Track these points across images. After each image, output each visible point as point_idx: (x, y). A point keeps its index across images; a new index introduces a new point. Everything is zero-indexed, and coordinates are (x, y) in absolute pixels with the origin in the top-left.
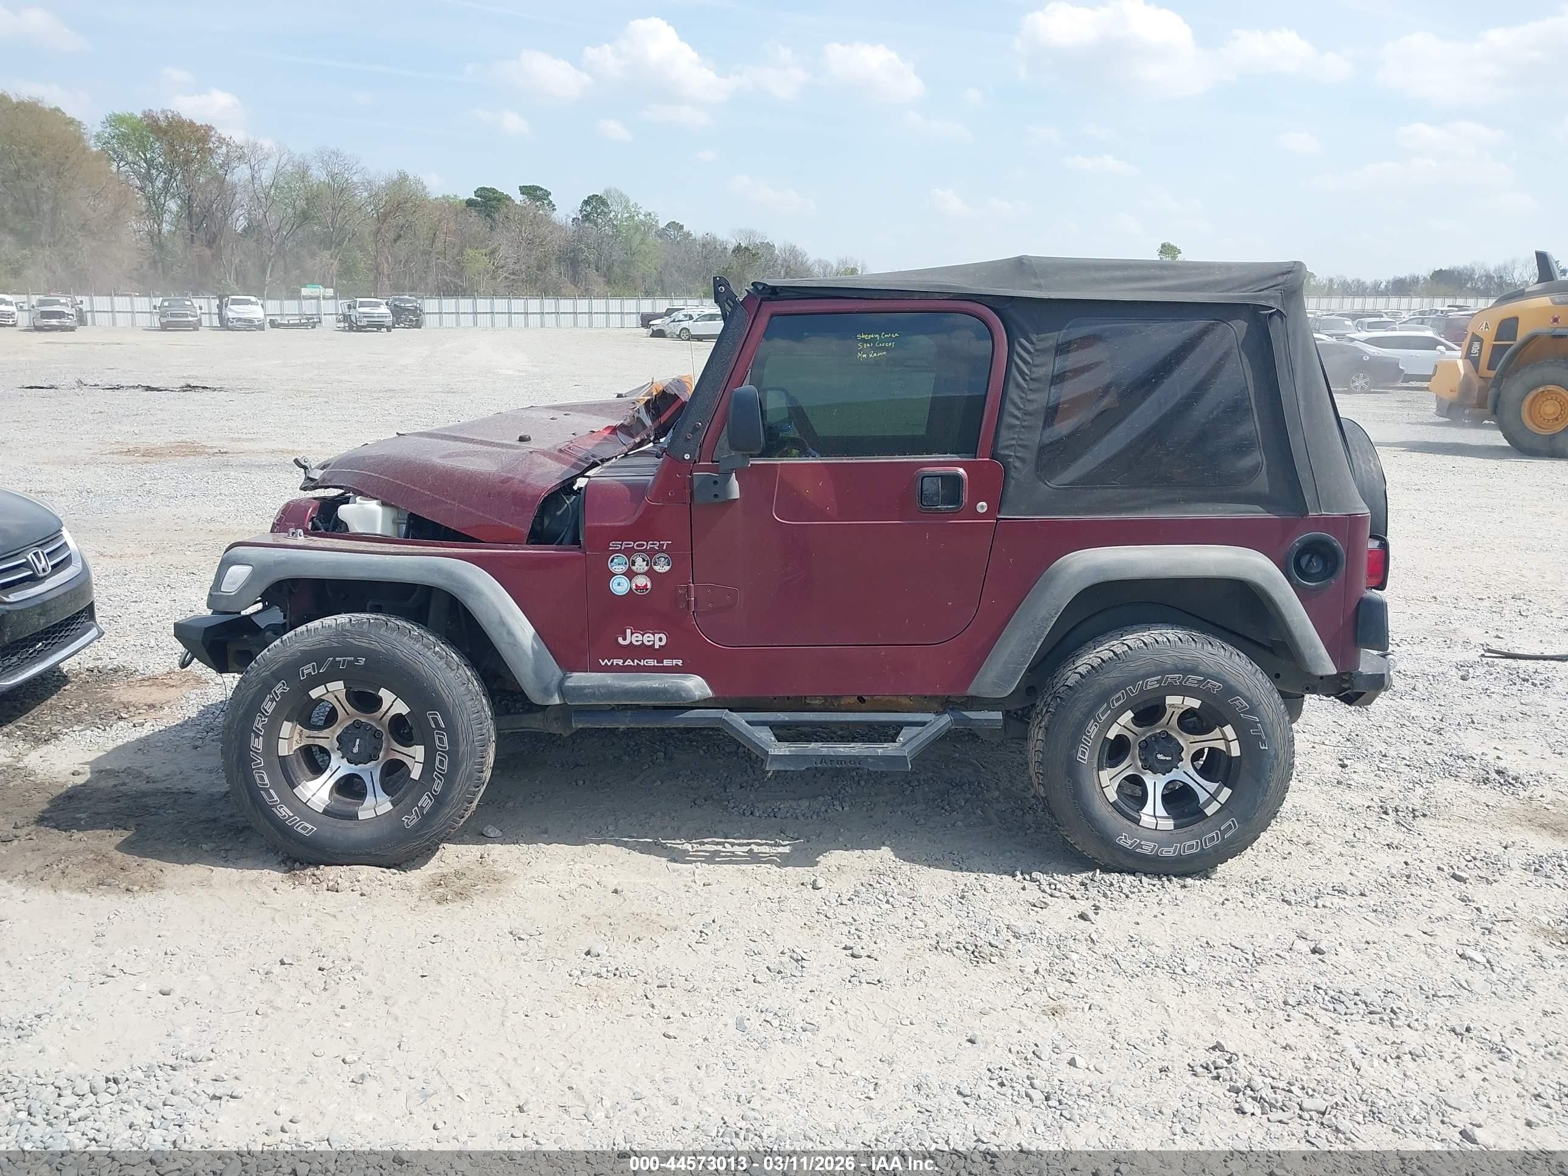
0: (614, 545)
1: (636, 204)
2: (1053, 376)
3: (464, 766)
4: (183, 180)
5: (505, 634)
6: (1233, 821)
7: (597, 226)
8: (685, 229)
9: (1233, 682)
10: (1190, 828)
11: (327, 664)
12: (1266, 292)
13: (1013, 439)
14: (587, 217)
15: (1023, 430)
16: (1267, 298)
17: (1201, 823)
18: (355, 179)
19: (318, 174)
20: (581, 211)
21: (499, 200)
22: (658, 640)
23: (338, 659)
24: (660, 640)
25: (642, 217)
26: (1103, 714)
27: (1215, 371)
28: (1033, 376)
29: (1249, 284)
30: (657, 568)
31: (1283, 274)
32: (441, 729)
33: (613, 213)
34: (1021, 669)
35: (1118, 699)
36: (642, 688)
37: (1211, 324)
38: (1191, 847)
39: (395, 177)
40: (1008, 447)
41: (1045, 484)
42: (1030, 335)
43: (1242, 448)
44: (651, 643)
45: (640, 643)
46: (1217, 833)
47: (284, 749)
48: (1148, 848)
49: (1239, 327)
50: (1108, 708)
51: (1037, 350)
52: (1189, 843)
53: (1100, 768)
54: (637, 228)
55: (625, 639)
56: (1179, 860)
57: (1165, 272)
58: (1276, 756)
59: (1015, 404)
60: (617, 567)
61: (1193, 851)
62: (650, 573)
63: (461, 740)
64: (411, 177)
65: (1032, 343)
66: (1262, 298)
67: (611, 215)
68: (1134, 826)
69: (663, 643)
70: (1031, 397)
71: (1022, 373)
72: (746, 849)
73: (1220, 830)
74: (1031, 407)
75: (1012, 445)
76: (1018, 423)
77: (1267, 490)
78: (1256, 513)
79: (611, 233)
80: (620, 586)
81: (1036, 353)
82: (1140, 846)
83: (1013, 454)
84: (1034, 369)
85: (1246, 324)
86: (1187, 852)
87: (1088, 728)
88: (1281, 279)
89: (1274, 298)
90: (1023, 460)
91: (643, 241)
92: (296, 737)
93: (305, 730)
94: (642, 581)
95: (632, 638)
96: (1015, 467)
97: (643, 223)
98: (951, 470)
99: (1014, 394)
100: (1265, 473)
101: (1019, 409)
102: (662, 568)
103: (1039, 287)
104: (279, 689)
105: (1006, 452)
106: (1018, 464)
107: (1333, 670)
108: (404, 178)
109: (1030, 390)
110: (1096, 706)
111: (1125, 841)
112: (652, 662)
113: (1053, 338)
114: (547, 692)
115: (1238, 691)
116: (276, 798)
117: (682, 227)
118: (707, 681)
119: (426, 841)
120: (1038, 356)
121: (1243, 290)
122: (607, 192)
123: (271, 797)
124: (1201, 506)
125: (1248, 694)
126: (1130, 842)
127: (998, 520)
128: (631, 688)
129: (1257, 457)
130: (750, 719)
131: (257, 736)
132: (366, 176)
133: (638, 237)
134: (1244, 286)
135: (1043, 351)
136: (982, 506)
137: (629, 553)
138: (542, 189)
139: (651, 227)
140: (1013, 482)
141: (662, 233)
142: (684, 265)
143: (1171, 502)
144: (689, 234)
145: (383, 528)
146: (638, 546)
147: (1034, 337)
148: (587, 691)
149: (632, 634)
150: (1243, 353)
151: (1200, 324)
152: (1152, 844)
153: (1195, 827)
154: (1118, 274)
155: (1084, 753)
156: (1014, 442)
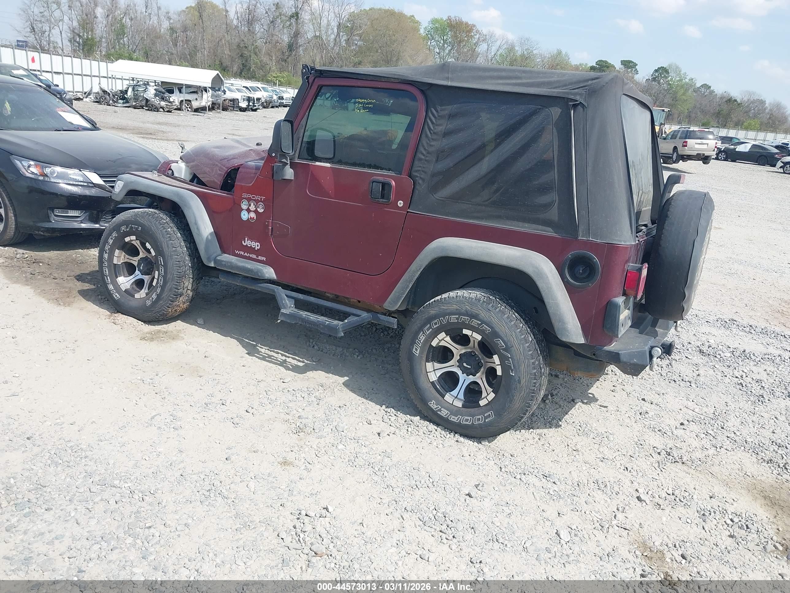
0: (245, 195)
1: (685, 73)
2: (445, 133)
3: (169, 284)
4: (457, 50)
5: (196, 228)
6: (491, 413)
7: (659, 84)
8: (712, 88)
9: (497, 329)
10: (470, 410)
11: (129, 227)
12: (576, 90)
13: (420, 167)
14: (654, 79)
15: (425, 162)
16: (575, 94)
17: (477, 409)
18: (535, 52)
19: (519, 50)
20: (652, 75)
21: (608, 67)
22: (256, 245)
23: (133, 226)
24: (258, 246)
25: (687, 80)
26: (428, 330)
27: (534, 138)
28: (435, 131)
29: (569, 85)
30: (258, 209)
31: (593, 79)
32: (162, 265)
33: (670, 77)
34: (401, 297)
35: (436, 324)
36: (244, 267)
37: (538, 109)
38: (467, 420)
39: (555, 52)
40: (416, 171)
41: (433, 196)
42: (437, 106)
43: (544, 189)
44: (254, 247)
45: (250, 246)
46: (482, 417)
47: (115, 261)
48: (444, 413)
49: (556, 112)
50: (430, 327)
51: (439, 116)
52: (466, 418)
53: (427, 361)
54: (682, 87)
55: (245, 242)
56: (459, 425)
57: (524, 75)
58: (519, 382)
59: (423, 146)
60: (244, 206)
61: (467, 423)
62: (256, 212)
63: (168, 272)
64: (564, 53)
65: (437, 111)
66: (572, 94)
67: (669, 79)
68: (440, 398)
69: (259, 248)
70: (432, 143)
71: (430, 129)
72: (284, 358)
73: (484, 416)
74: (431, 149)
75: (419, 171)
76: (423, 157)
77: (557, 218)
78: (549, 232)
79: (666, 88)
80: (245, 216)
81: (438, 118)
82: (440, 410)
83: (419, 175)
84: (436, 127)
85: (560, 110)
86: (464, 423)
87: (420, 336)
88: (590, 82)
89: (581, 95)
90: (423, 180)
91: (684, 94)
92: (123, 257)
93: (126, 255)
94: (253, 215)
95: (247, 243)
96: (419, 183)
97: (687, 84)
98: (388, 180)
99: (424, 141)
100: (557, 207)
101: (425, 149)
102: (261, 210)
103: (447, 79)
104: (114, 234)
105: (416, 174)
106: (420, 182)
107: (581, 340)
108: (559, 53)
109: (432, 139)
110: (424, 325)
111: (433, 405)
112: (254, 256)
113: (448, 109)
114: (209, 259)
115: (499, 335)
116: (109, 281)
117: (710, 87)
118: (274, 271)
119: (154, 314)
120: (439, 119)
121: (564, 88)
122: (670, 66)
123: (108, 280)
124: (516, 223)
125: (505, 339)
126: (435, 407)
127: (408, 212)
128: (240, 266)
129: (553, 197)
130: (287, 294)
131: (106, 253)
132: (541, 52)
133: (682, 91)
134: (565, 85)
135: (441, 117)
136: (400, 203)
137: (249, 200)
138: (633, 62)
139: (691, 86)
140: (417, 192)
141: (696, 90)
142: (705, 109)
143: (498, 217)
144: (713, 91)
145: (185, 176)
146: (253, 197)
147: (439, 108)
148: (223, 263)
149: (248, 240)
150: (554, 129)
151: (532, 107)
152: (447, 412)
153: (472, 410)
154: (495, 74)
155: (416, 350)
156: (420, 169)
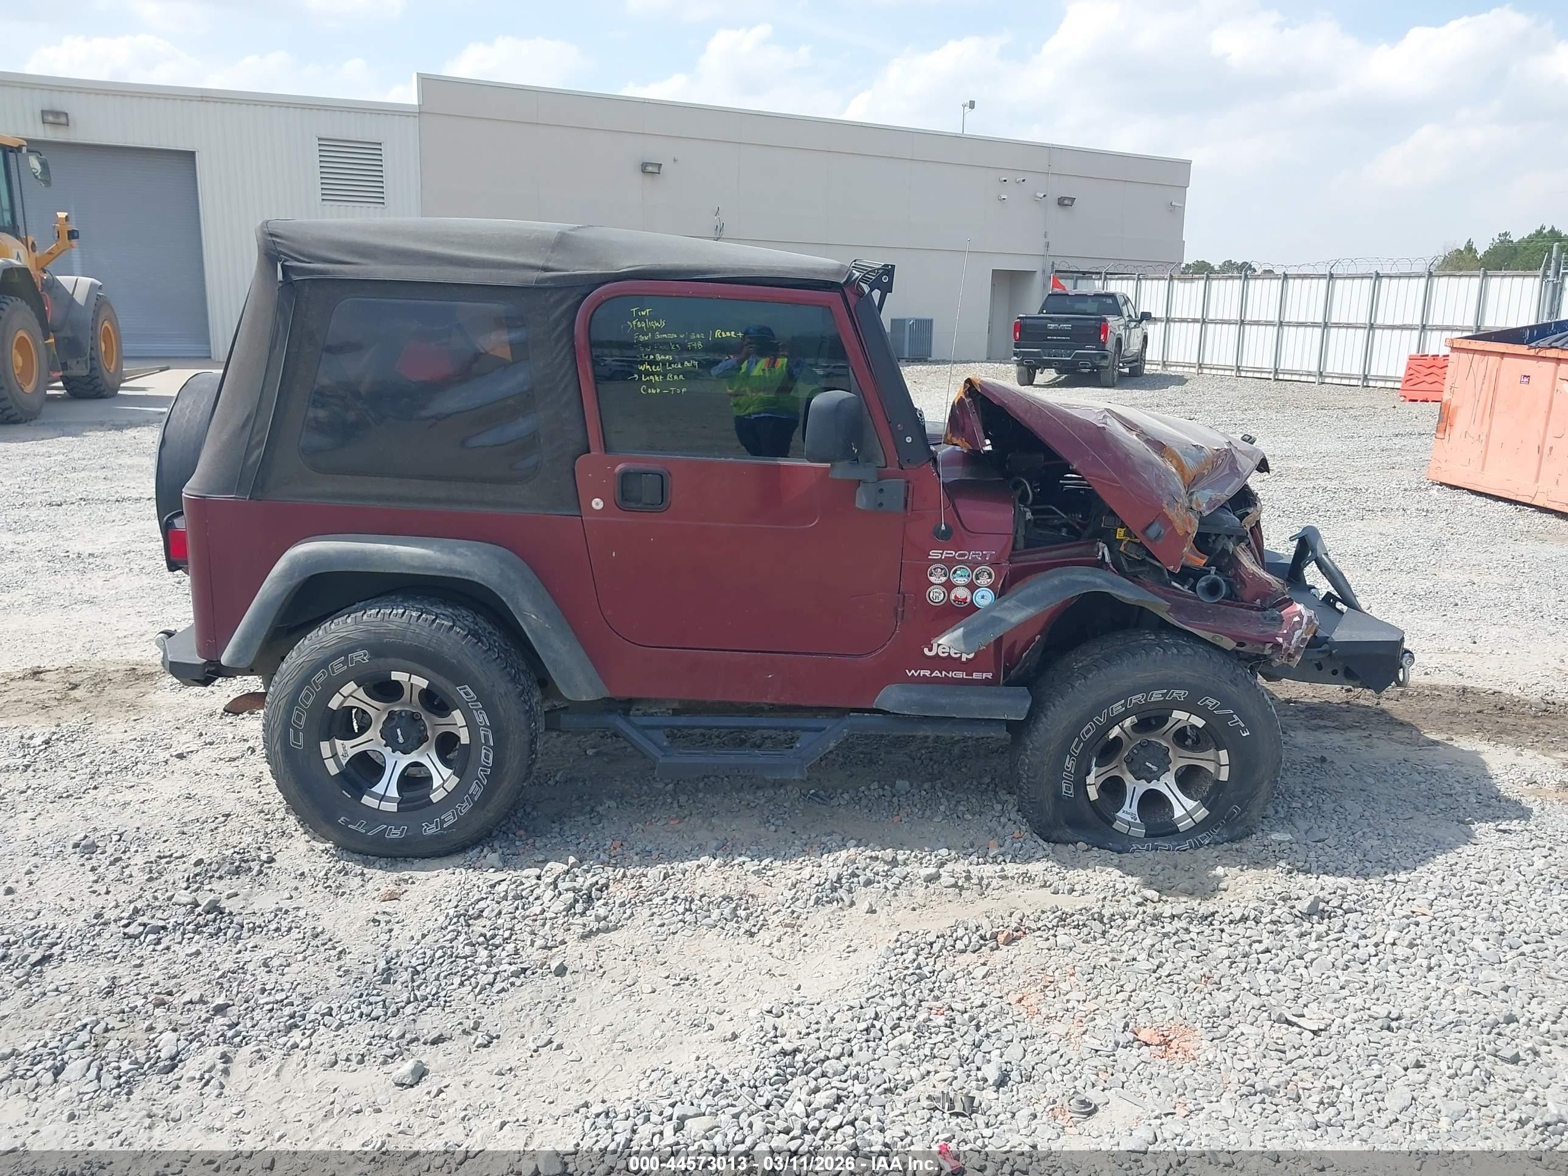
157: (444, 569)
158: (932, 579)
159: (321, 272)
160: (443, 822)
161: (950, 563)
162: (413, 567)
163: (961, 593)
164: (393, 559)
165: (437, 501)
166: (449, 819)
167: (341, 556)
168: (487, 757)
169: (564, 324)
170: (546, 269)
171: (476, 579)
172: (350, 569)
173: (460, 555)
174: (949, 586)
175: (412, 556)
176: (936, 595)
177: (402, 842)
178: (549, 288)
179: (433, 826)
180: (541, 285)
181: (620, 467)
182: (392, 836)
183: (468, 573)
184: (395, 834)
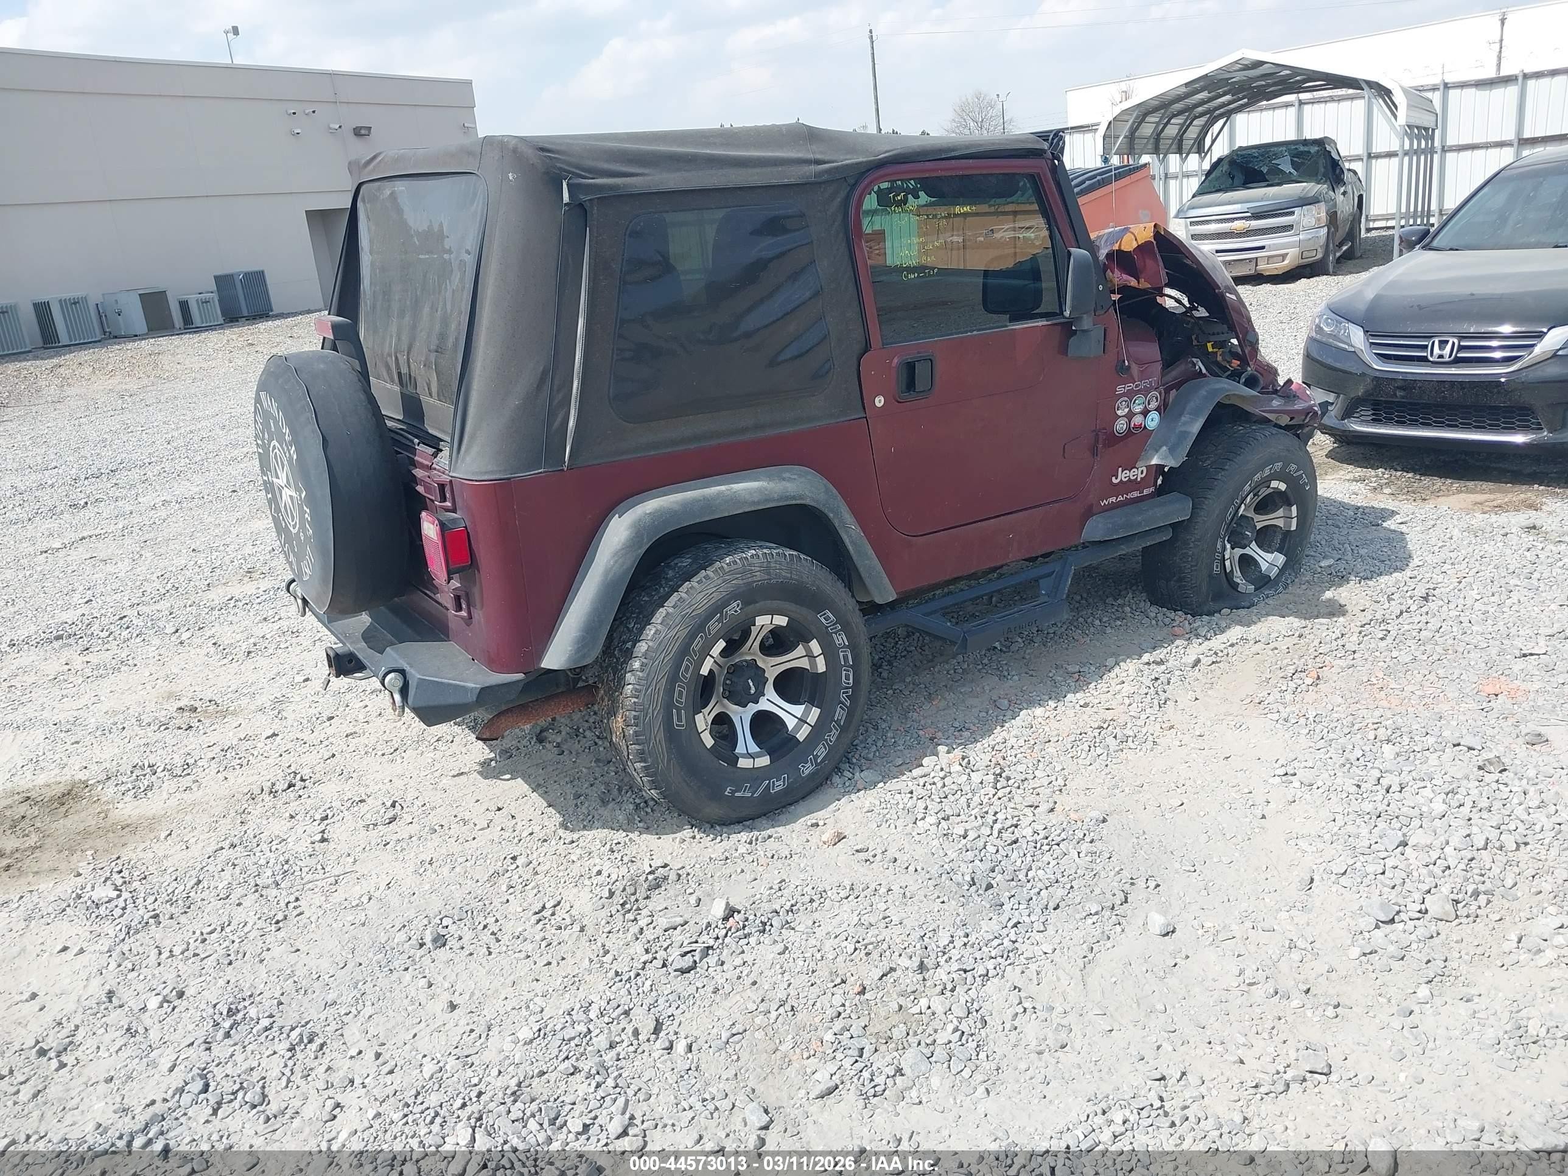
157: (780, 499)
158: (1119, 413)
159: (611, 187)
160: (816, 757)
161: (1130, 395)
162: (754, 503)
163: (1138, 420)
164: (734, 499)
165: (744, 430)
166: (821, 752)
167: (687, 506)
168: (847, 678)
169: (840, 218)
170: (818, 162)
171: (808, 502)
172: (698, 521)
173: (789, 480)
174: (1130, 415)
175: (750, 492)
176: (1121, 426)
177: (785, 792)
178: (824, 182)
179: (809, 764)
180: (819, 180)
181: (896, 360)
182: (777, 789)
183: (801, 497)
184: (779, 786)
